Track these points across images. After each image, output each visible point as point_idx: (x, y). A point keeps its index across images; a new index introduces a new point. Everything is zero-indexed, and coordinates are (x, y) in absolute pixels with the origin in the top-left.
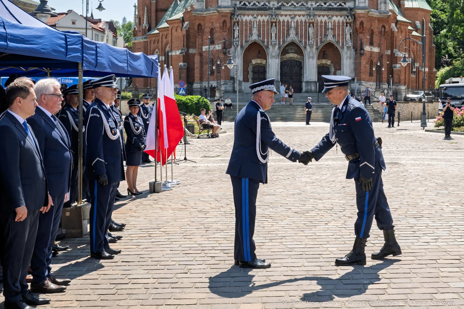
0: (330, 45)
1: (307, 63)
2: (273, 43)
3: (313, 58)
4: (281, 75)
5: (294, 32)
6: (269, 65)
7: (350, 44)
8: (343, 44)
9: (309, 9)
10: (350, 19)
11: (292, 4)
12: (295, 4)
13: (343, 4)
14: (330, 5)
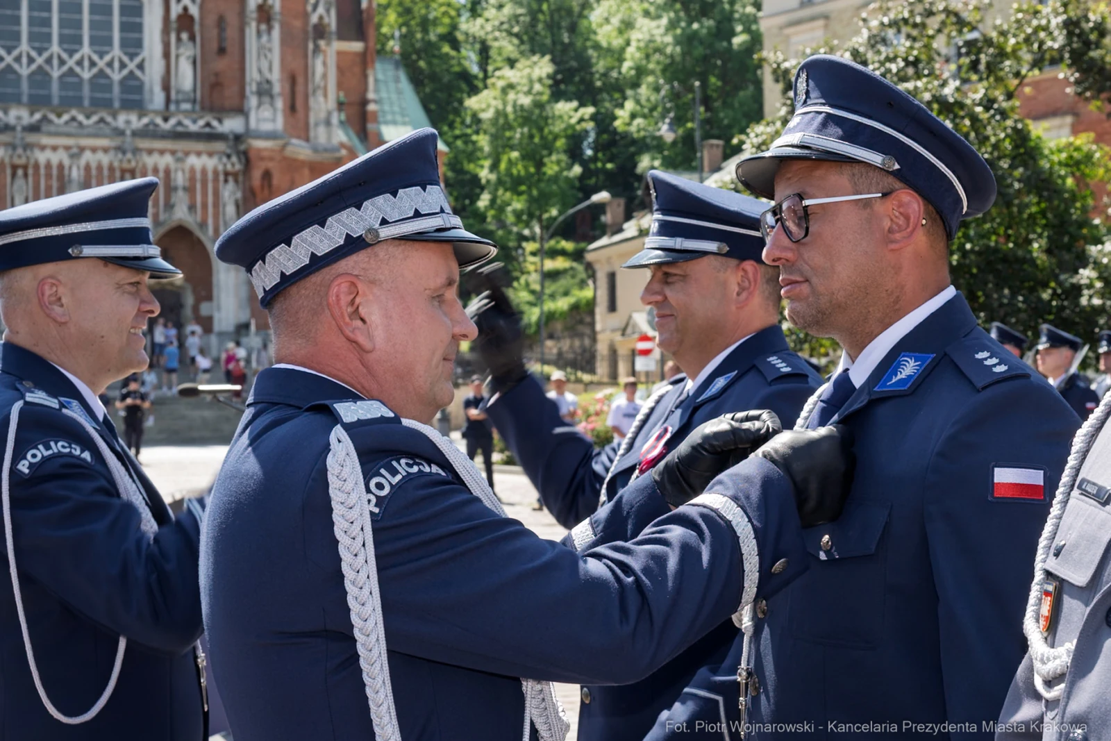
0: (180, 232)
9: (120, 133)
10: (235, 165)
11: (73, 119)
12: (81, 118)
13: (215, 123)
14: (180, 123)
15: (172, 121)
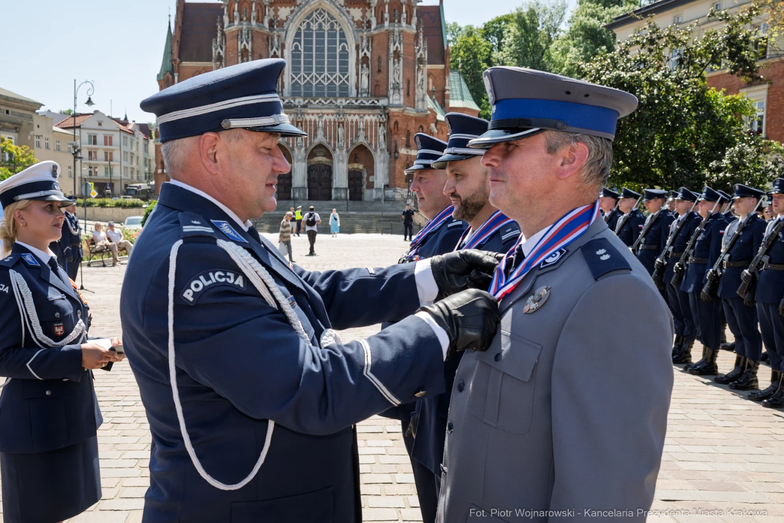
0: (362, 147)
1: (336, 167)
2: (299, 145)
3: (343, 161)
4: (308, 180)
5: (322, 133)
6: (294, 169)
7: (384, 146)
8: (376, 146)
9: (339, 107)
10: (384, 119)
11: (320, 102)
12: (323, 101)
13: (376, 102)
14: (362, 102)
15: (359, 102)
